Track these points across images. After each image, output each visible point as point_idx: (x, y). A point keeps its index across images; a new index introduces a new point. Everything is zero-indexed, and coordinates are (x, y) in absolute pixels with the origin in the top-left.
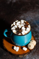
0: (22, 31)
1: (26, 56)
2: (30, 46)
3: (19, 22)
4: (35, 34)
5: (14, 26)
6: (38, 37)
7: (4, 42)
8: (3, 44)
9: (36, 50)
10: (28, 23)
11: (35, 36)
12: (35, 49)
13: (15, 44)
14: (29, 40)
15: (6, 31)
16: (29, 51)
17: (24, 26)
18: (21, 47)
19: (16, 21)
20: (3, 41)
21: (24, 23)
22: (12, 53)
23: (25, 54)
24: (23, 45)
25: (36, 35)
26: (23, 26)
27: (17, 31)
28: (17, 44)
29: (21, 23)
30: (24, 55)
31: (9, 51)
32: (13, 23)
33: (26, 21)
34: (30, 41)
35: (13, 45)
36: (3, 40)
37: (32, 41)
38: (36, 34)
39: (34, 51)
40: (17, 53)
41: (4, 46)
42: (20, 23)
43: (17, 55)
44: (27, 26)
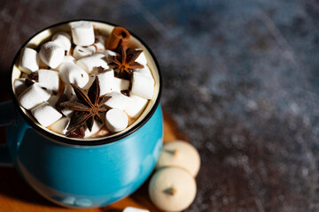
0: (108, 103)
2: (170, 192)
13: (60, 199)
14: (151, 152)
27: (67, 113)
33: (109, 29)
44: (128, 61)
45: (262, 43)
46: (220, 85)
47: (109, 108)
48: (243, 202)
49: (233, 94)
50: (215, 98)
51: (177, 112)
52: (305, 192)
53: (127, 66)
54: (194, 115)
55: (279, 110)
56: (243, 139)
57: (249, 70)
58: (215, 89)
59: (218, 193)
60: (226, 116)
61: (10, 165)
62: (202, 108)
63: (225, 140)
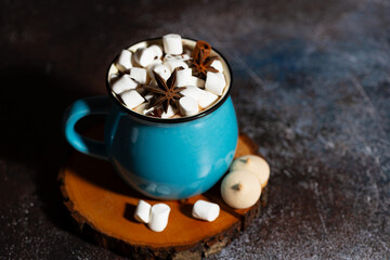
0: (182, 92)
1: (219, 253)
2: (237, 188)
3: (156, 50)
4: (250, 131)
5: (128, 72)
6: (272, 144)
7: (67, 188)
8: (68, 199)
9: (273, 213)
10: (206, 47)
11: (256, 138)
12: (269, 212)
14: (224, 157)
15: (80, 111)
16: (230, 219)
17: (185, 66)
18: (179, 202)
19: (134, 48)
20: (61, 183)
21: (184, 53)
22: (132, 243)
23: (213, 240)
24: (194, 185)
25: (261, 130)
26: (182, 68)
27: (148, 97)
28: (153, 188)
29: (164, 54)
30: (207, 247)
31: (110, 234)
32: (116, 60)
34: (228, 160)
35: (132, 201)
36: (60, 176)
37: (245, 162)
38: (257, 125)
39: (264, 220)
40: (162, 242)
41: (75, 208)
42: (160, 54)
43: (162, 250)
44: (204, 63)
45: (348, 100)
46: (303, 129)
47: (182, 96)
48: (307, 217)
49: (316, 136)
50: (298, 137)
51: (263, 145)
52: (366, 214)
53: (204, 68)
54: (277, 149)
55: (354, 150)
56: (317, 169)
57: (334, 118)
58: (299, 131)
59: (288, 208)
60: (305, 151)
61: (106, 159)
62: (285, 144)
63: (301, 170)
